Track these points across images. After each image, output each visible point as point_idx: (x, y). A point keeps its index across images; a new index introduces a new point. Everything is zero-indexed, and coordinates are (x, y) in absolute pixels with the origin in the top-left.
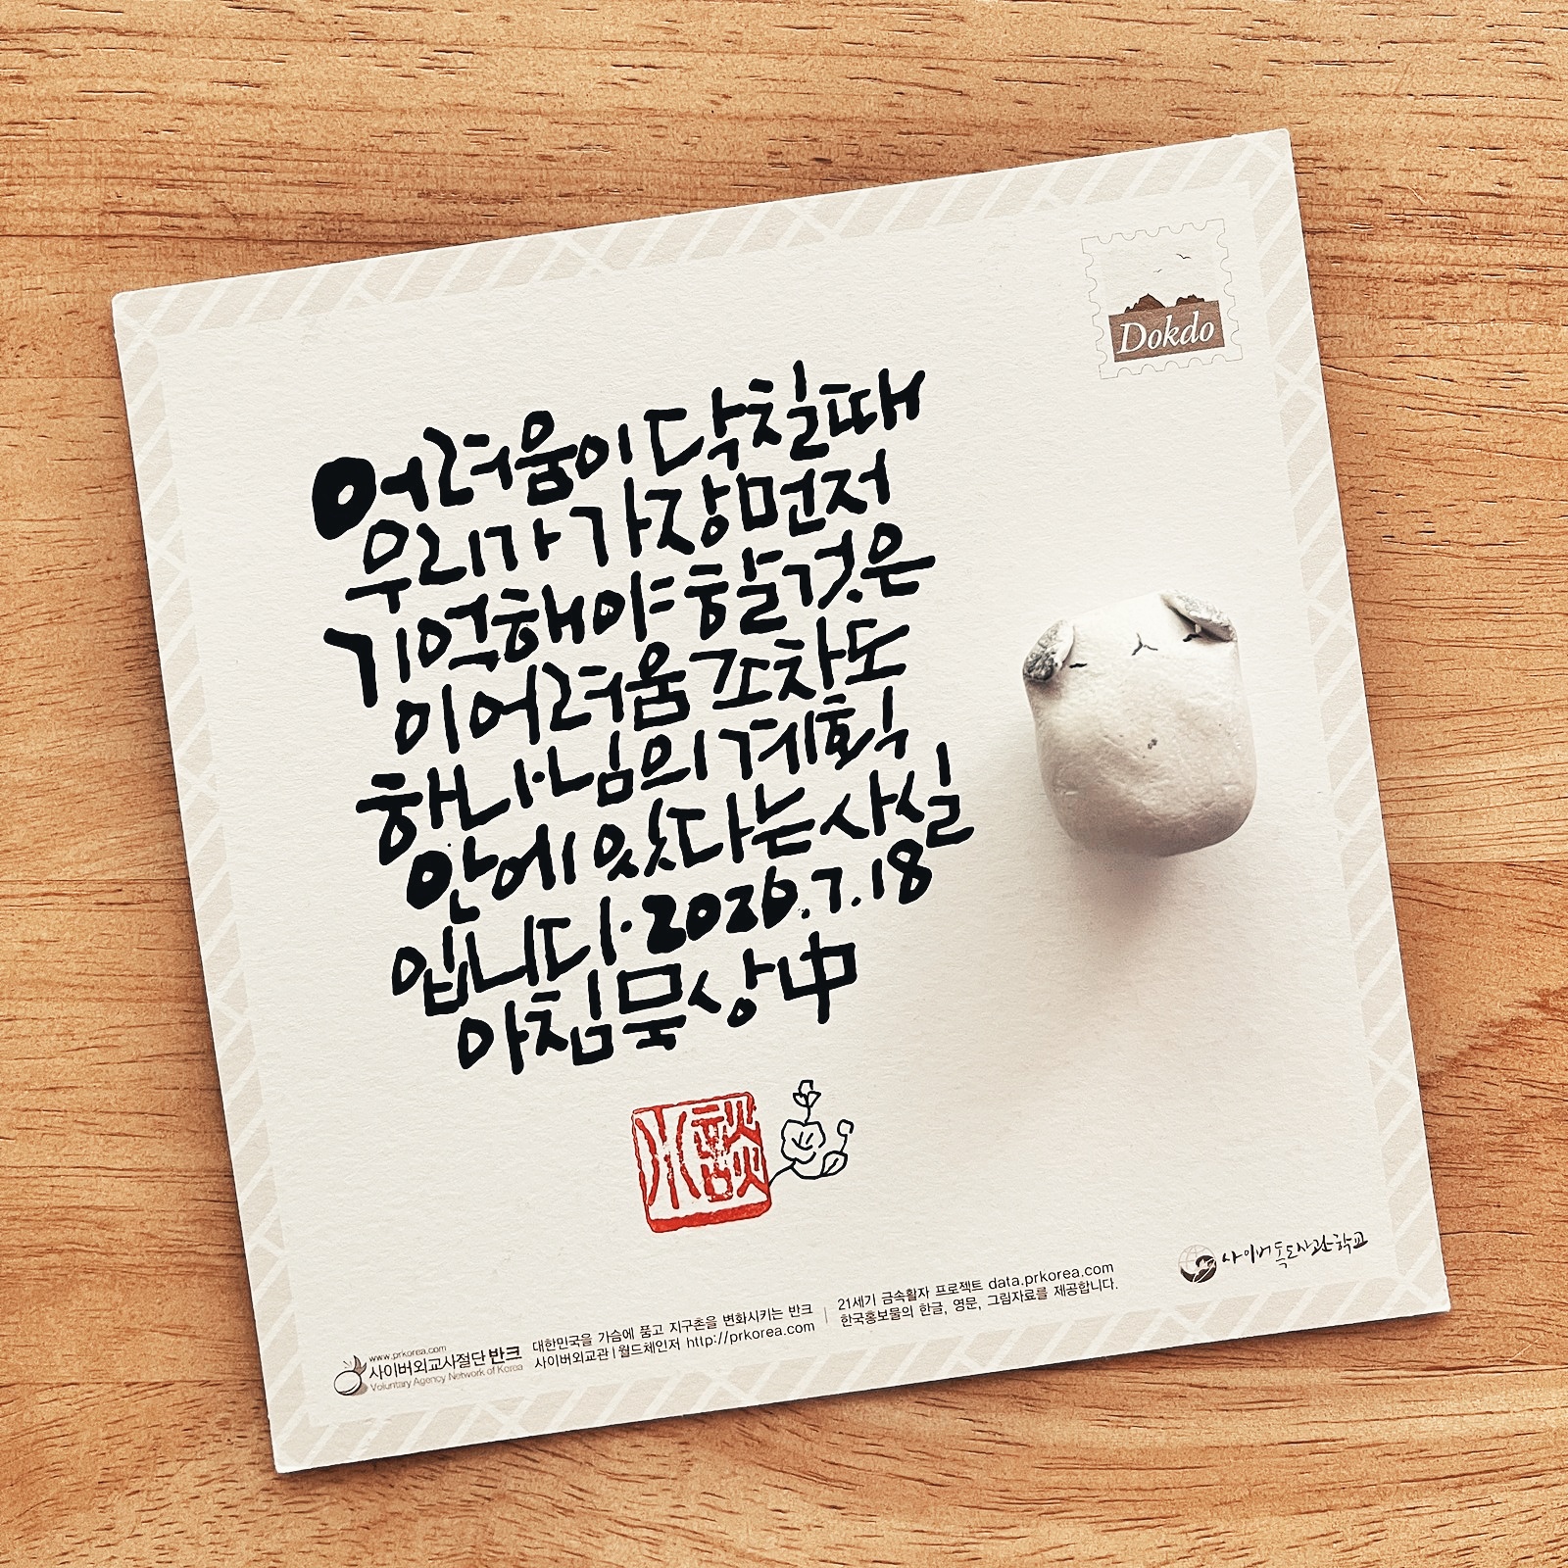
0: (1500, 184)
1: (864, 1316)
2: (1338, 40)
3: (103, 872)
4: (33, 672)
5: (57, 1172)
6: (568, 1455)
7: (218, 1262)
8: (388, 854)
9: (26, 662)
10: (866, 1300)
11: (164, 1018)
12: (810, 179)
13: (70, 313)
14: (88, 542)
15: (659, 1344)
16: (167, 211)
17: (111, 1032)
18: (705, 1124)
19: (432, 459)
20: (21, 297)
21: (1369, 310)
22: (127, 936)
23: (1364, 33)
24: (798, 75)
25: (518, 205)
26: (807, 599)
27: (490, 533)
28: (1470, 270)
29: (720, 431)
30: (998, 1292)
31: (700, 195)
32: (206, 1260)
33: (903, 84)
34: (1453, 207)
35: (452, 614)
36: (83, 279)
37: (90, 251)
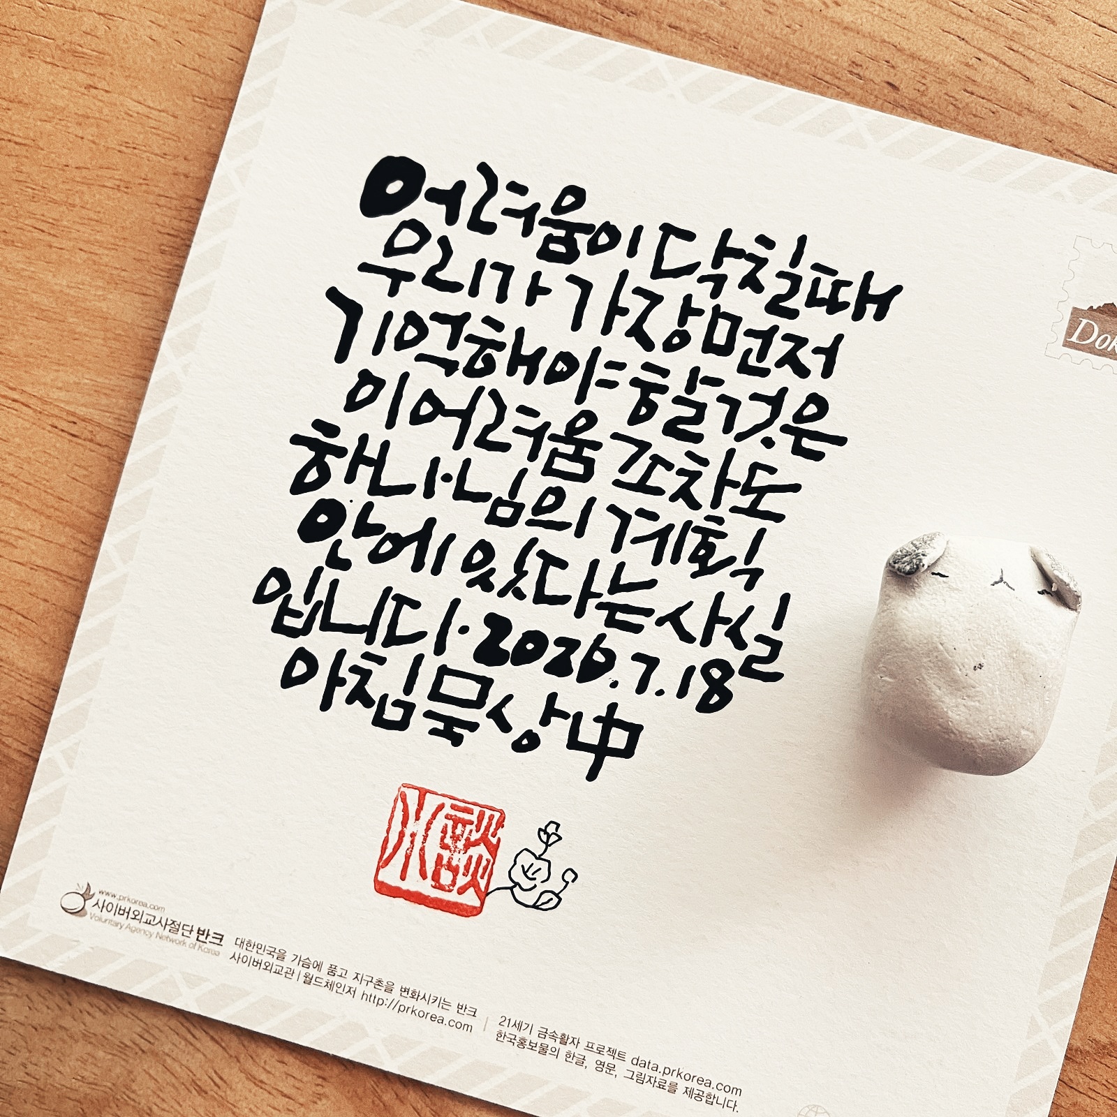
1: (518, 1039)
3: (68, 403)
6: (223, 1044)
8: (299, 486)
9: (84, 212)
10: (524, 1026)
11: (63, 540)
12: (876, 97)
14: (175, 138)
15: (339, 986)
17: (16, 533)
18: (456, 821)
19: (476, 187)
22: (65, 462)
24: (901, 10)
25: (633, 19)
26: (728, 428)
27: (496, 266)
29: (717, 263)
30: (637, 1069)
31: (782, 71)
33: (984, 52)
35: (436, 317)
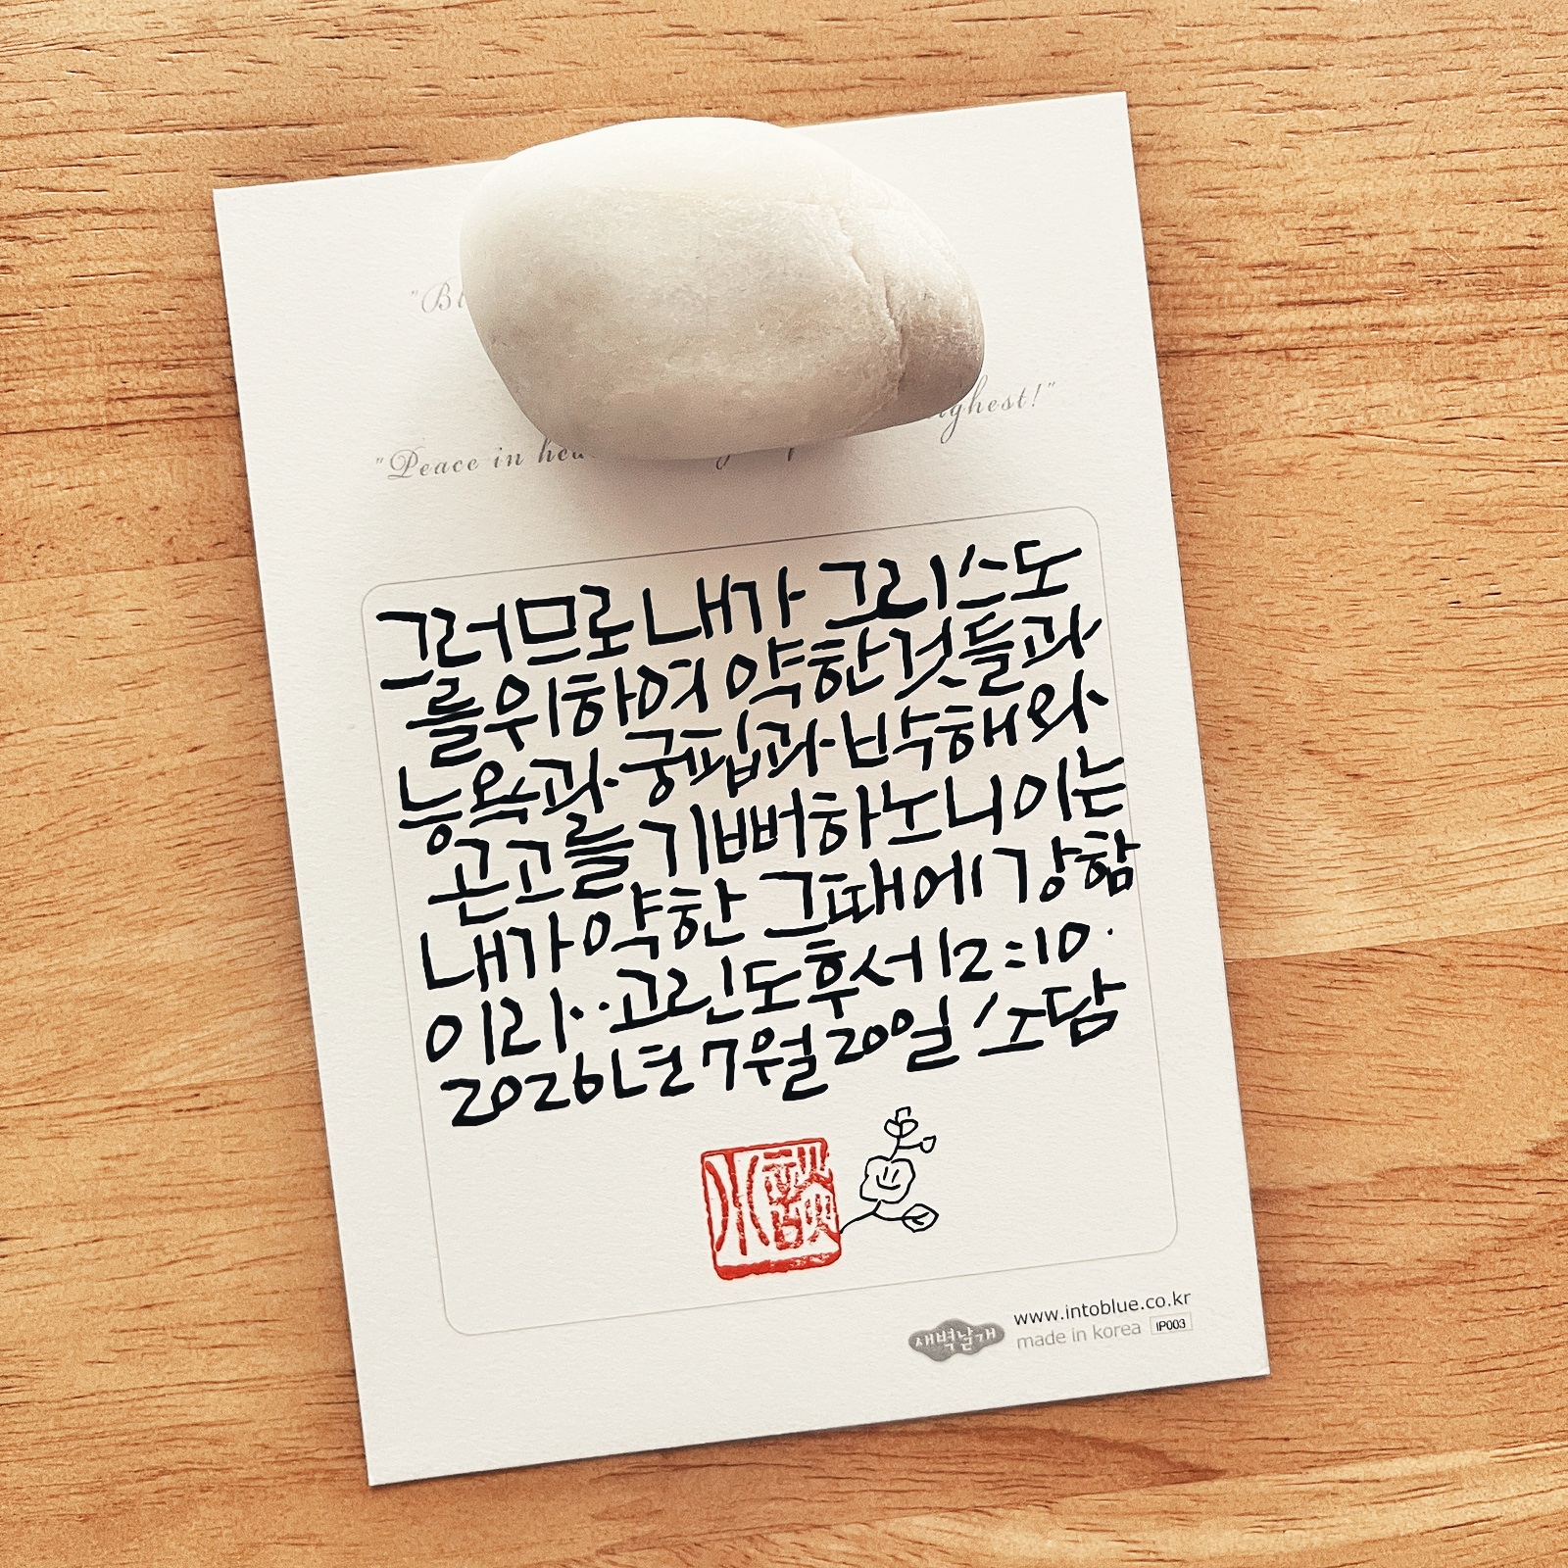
0: (1532, 236)
2: (1355, 105)
4: (84, 880)
5: (161, 1392)
7: (337, 1465)
13: (85, 507)
16: (175, 392)
20: (33, 495)
21: (1413, 375)
23: (1380, 95)
28: (1509, 325)
32: (323, 1465)
34: (1487, 264)
36: (96, 470)
37: (99, 441)
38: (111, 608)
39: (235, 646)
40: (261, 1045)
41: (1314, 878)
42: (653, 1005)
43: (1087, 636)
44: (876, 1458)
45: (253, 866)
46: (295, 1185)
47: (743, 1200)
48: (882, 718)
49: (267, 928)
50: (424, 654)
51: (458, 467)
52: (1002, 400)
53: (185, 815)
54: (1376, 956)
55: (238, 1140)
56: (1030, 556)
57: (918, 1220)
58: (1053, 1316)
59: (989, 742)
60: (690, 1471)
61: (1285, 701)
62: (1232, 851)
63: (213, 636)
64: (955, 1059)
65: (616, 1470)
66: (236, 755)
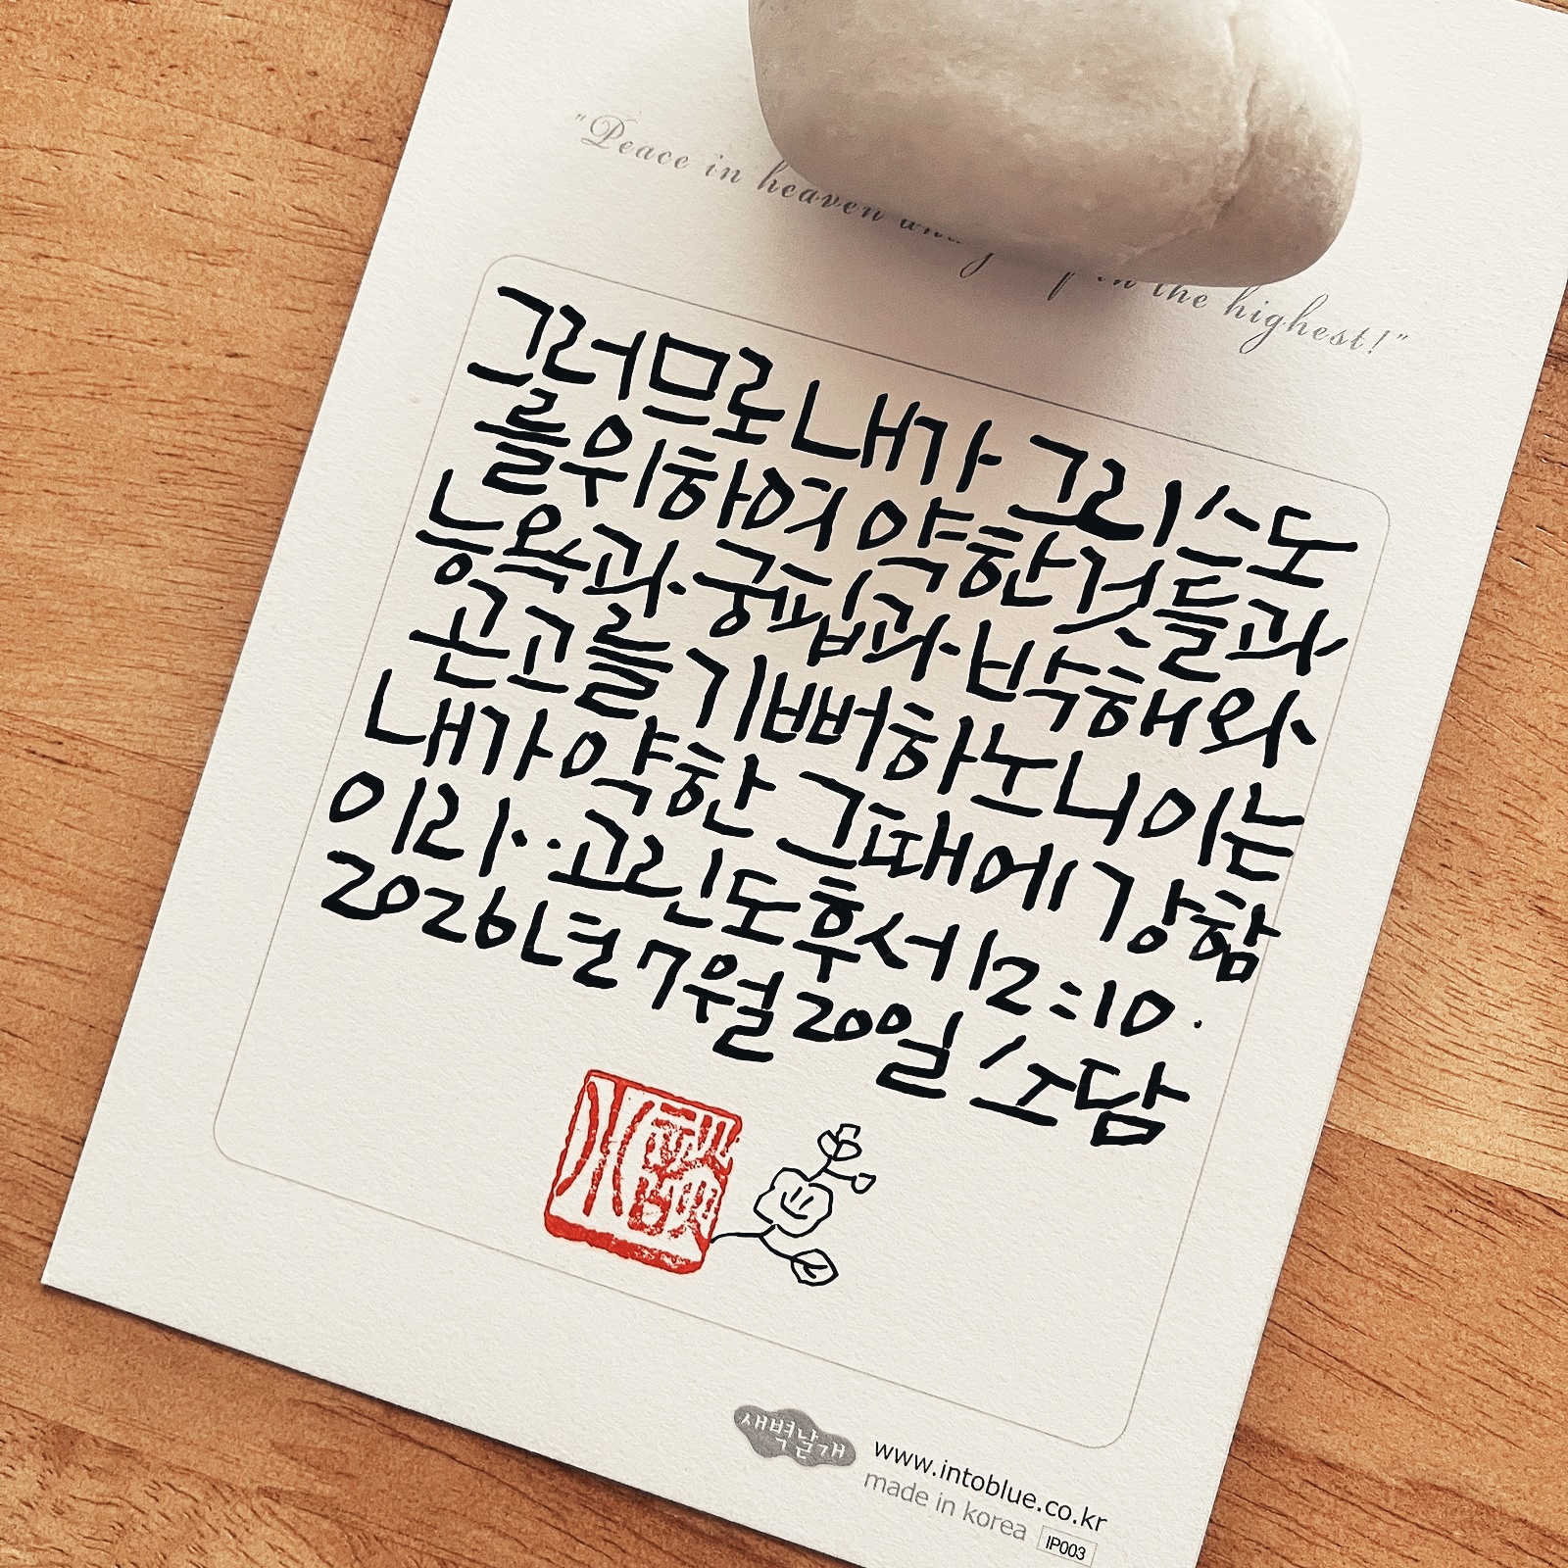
38: (216, 163)
39: (330, 260)
40: (155, 717)
41: (1483, 1070)
42: (612, 868)
43: (1321, 653)
44: (633, 1538)
45: (239, 513)
46: (118, 895)
47: (614, 1148)
48: (1028, 647)
49: (220, 588)
50: (531, 352)
51: (665, 158)
52: (1334, 331)
53: (190, 425)
54: (1523, 1204)
55: (80, 814)
56: (1292, 528)
57: (812, 1270)
58: (923, 1465)
59: (1146, 729)
60: (408, 1444)
61: (1537, 835)
62: (1391, 991)
63: (311, 240)
64: (939, 1094)
65: (324, 1402)
66: (276, 380)
